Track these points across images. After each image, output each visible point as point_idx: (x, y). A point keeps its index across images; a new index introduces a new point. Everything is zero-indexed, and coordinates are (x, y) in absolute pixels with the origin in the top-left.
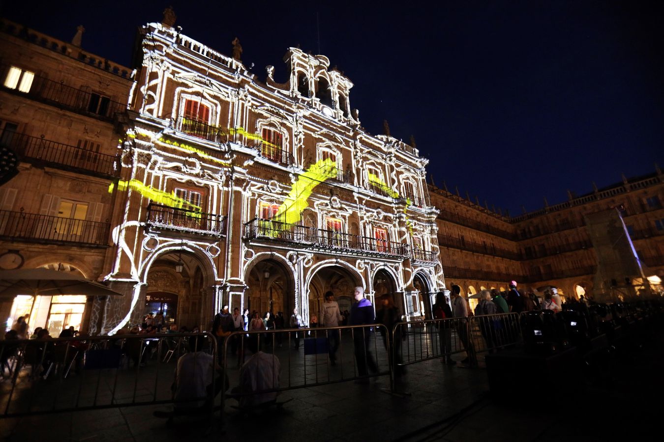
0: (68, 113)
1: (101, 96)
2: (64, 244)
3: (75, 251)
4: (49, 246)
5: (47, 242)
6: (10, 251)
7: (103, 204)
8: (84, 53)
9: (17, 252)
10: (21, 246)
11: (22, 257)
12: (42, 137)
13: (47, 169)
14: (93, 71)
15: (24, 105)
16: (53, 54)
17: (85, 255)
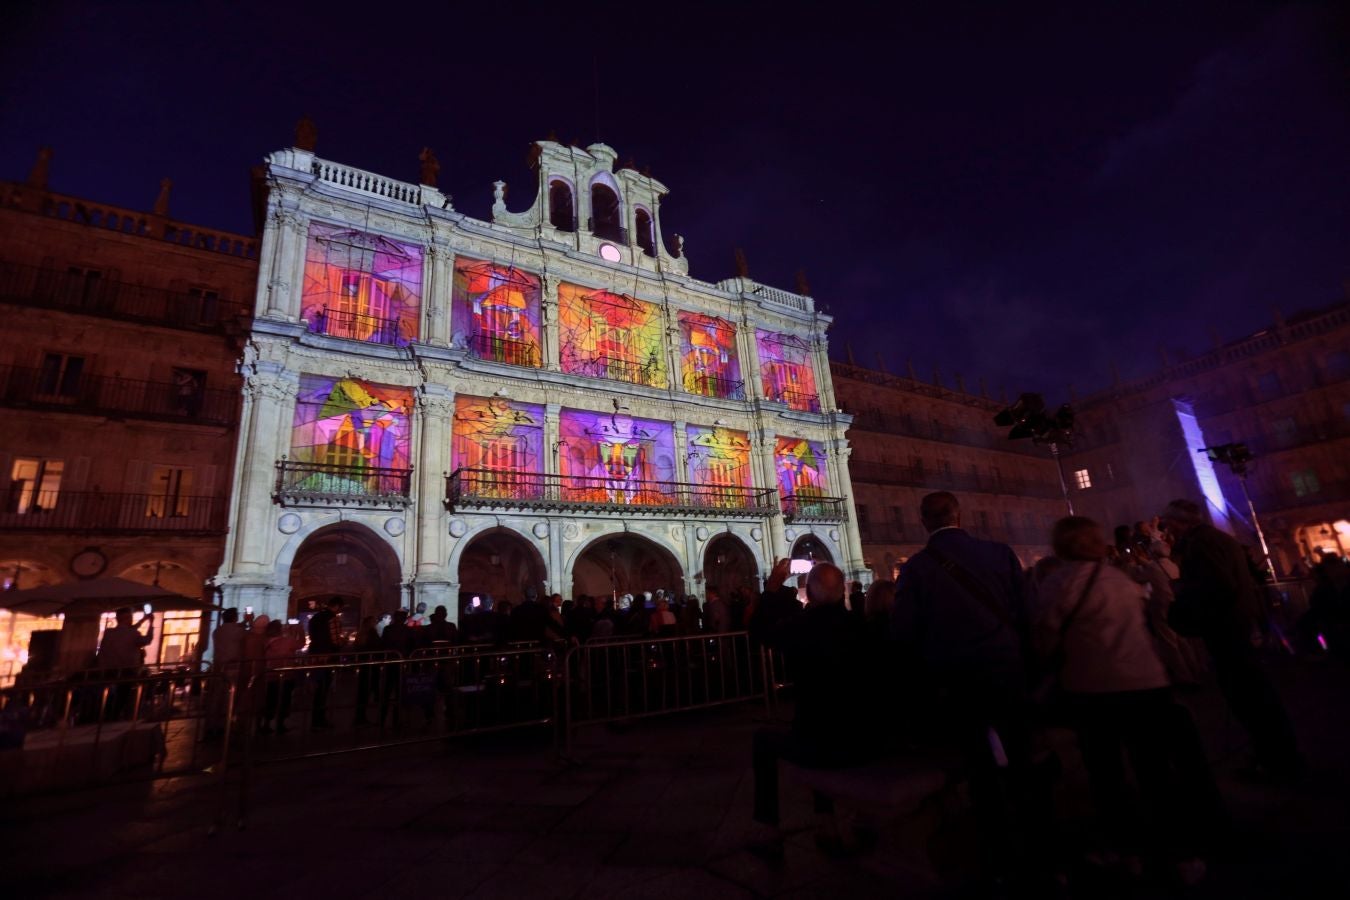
0: (153, 329)
1: (205, 290)
2: (159, 533)
3: (177, 543)
4: (139, 538)
5: (134, 532)
6: (89, 549)
7: (215, 467)
8: (172, 224)
9: (96, 549)
10: (102, 541)
11: (104, 557)
12: (117, 374)
13: (128, 422)
14: (187, 254)
15: (89, 326)
16: (127, 238)
17: (193, 547)
